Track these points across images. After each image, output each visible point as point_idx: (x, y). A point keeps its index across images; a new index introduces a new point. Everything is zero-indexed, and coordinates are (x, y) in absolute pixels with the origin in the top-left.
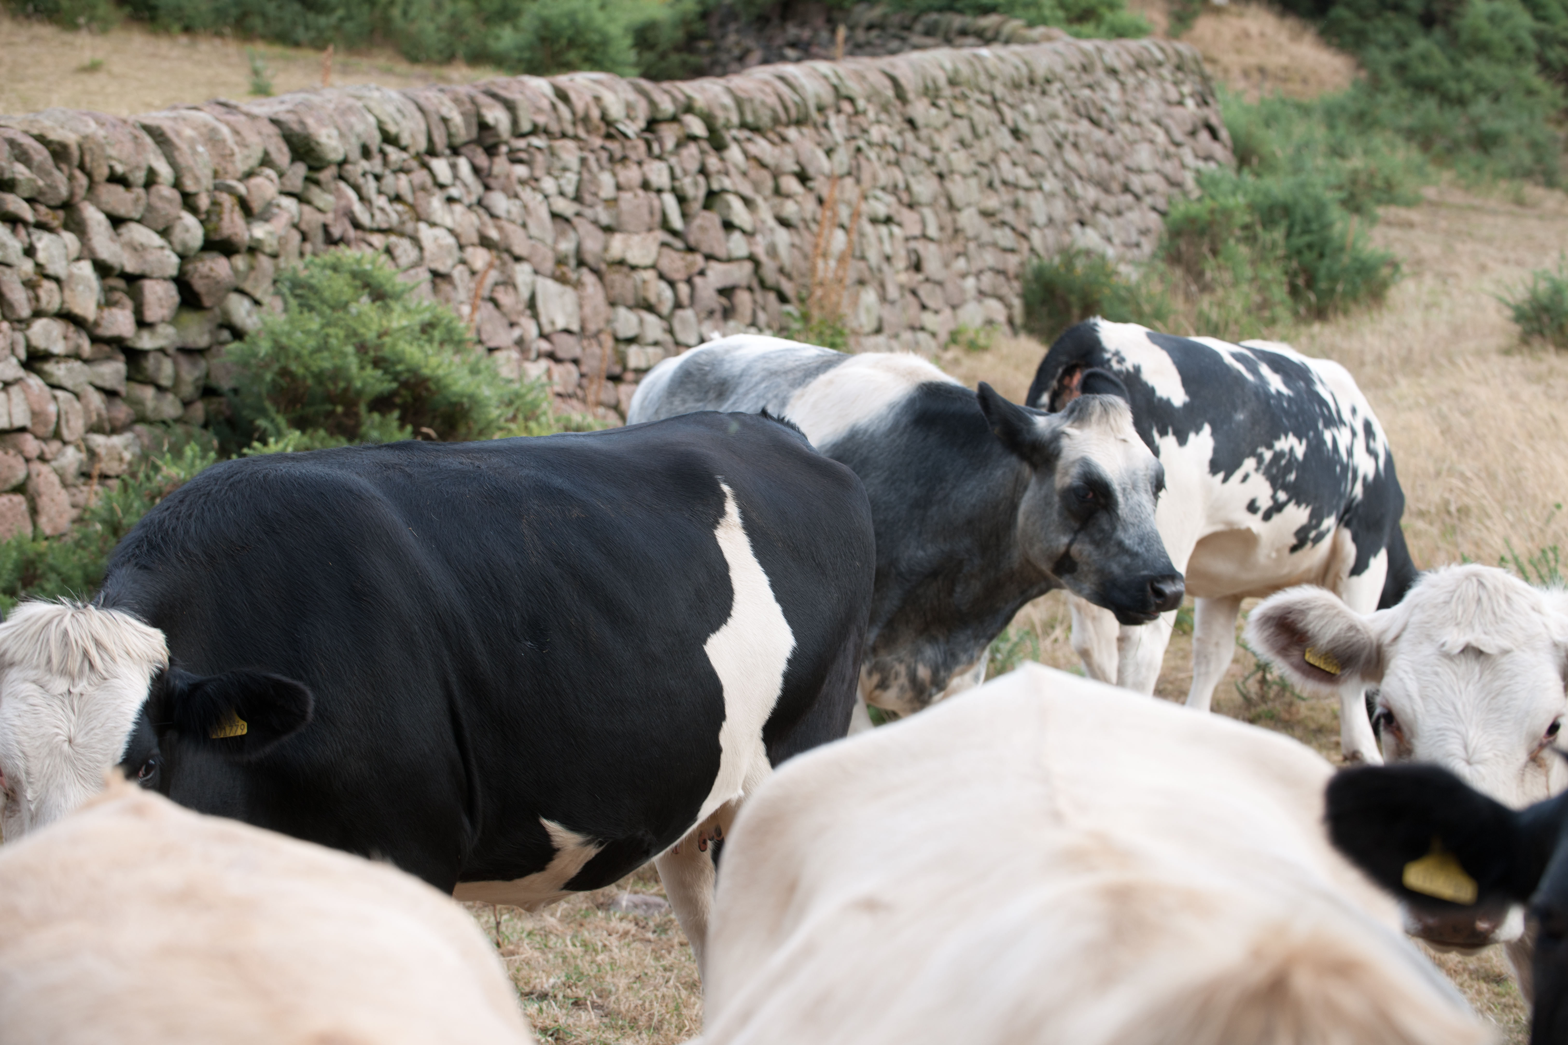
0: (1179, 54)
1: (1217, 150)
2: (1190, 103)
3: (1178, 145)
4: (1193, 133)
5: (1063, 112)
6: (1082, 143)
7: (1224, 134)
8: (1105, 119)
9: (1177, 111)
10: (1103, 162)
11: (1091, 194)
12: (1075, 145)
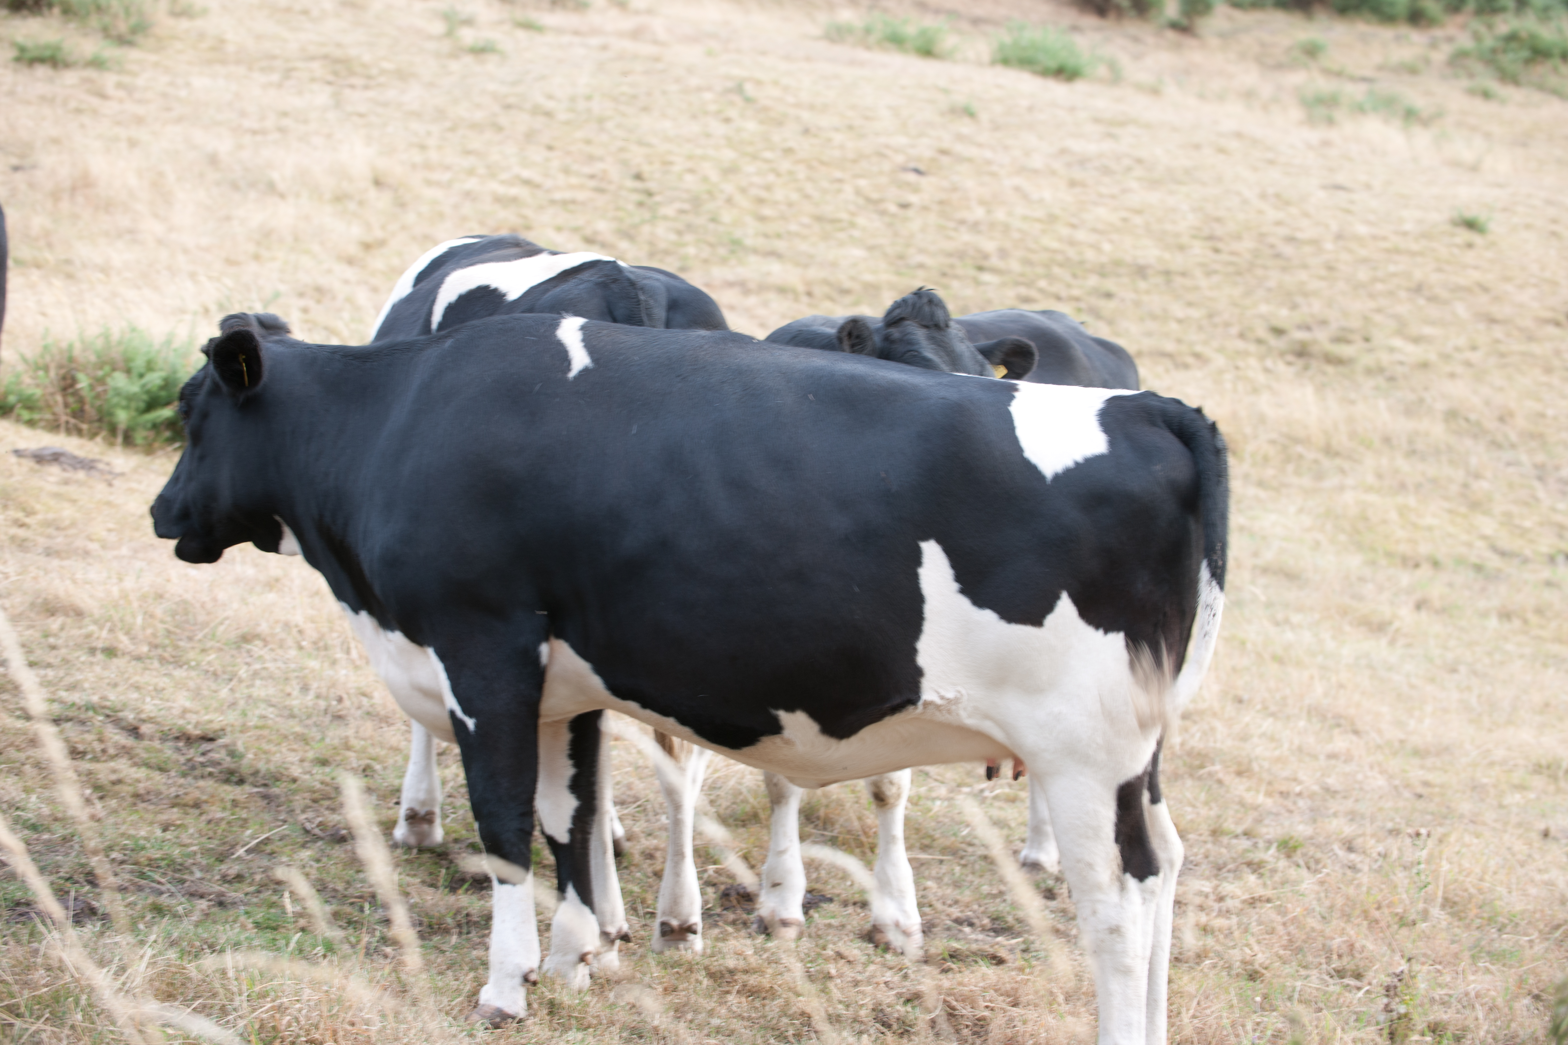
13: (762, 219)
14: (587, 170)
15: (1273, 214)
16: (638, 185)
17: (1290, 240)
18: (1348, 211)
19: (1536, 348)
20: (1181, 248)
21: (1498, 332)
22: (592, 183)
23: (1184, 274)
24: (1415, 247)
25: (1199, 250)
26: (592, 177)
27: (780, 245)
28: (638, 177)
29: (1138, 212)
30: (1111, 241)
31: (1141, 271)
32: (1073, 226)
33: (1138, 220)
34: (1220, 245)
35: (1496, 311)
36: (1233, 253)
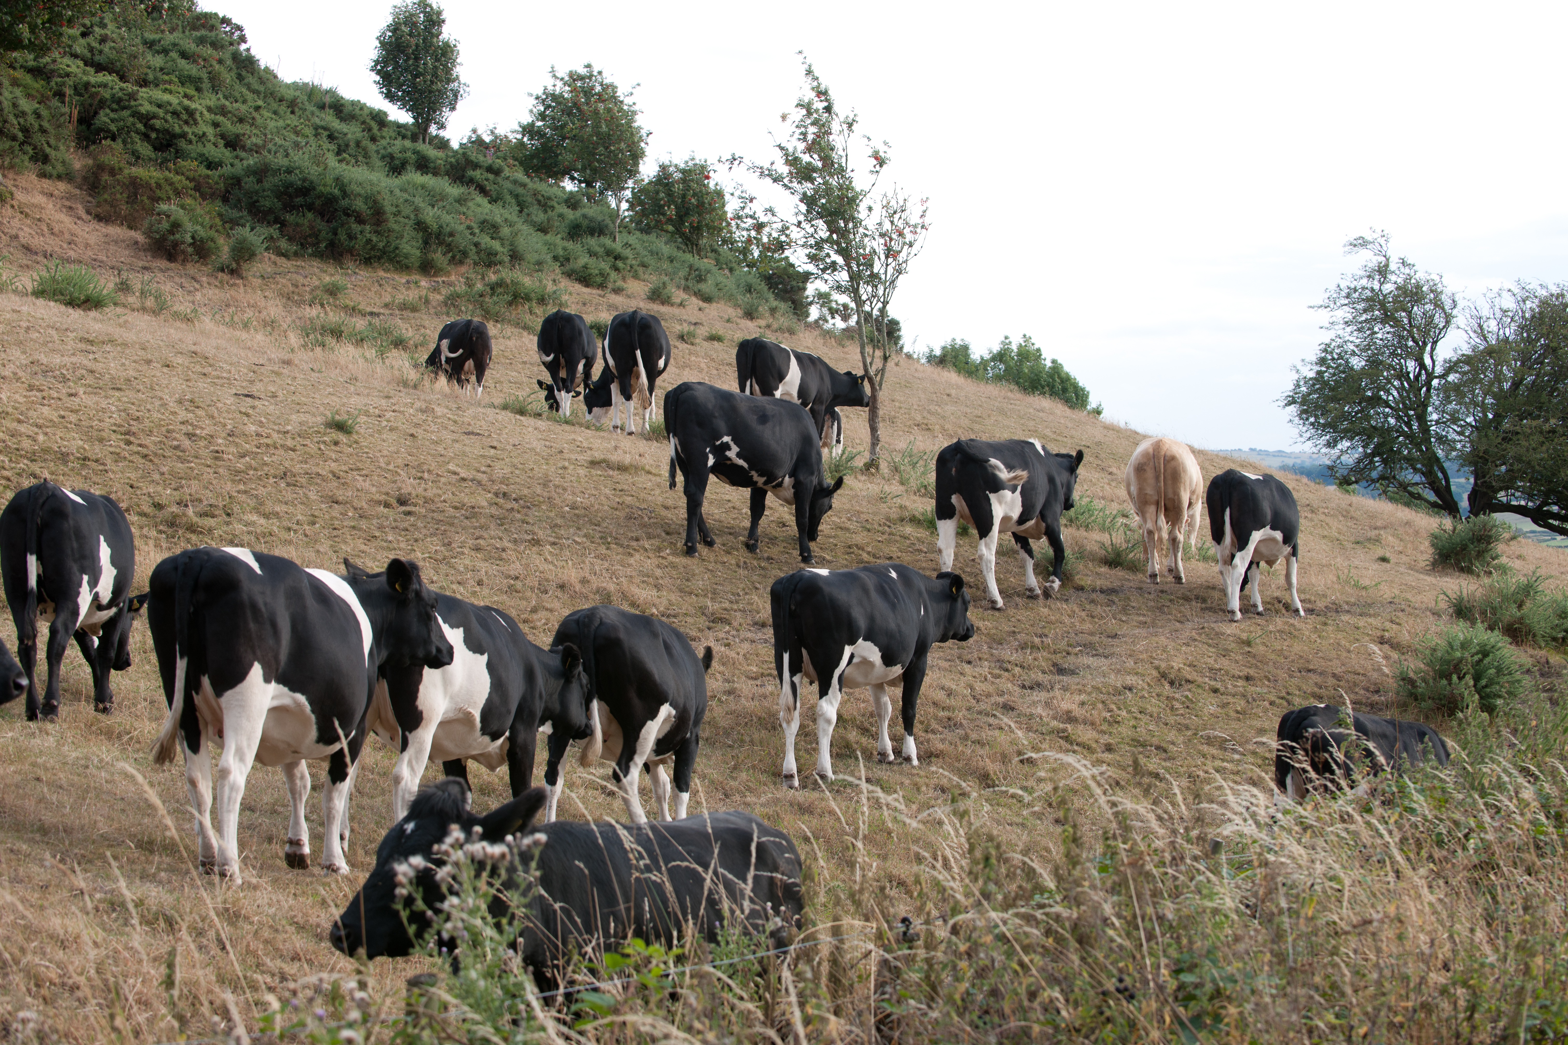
15: (183, 415)
17: (190, 436)
18: (247, 415)
19: (363, 524)
20: (101, 440)
21: (337, 510)
23: (97, 461)
24: (290, 443)
25: (115, 442)
29: (75, 412)
30: (46, 434)
31: (64, 457)
32: (19, 421)
33: (73, 418)
34: (132, 439)
35: (340, 494)
36: (140, 445)
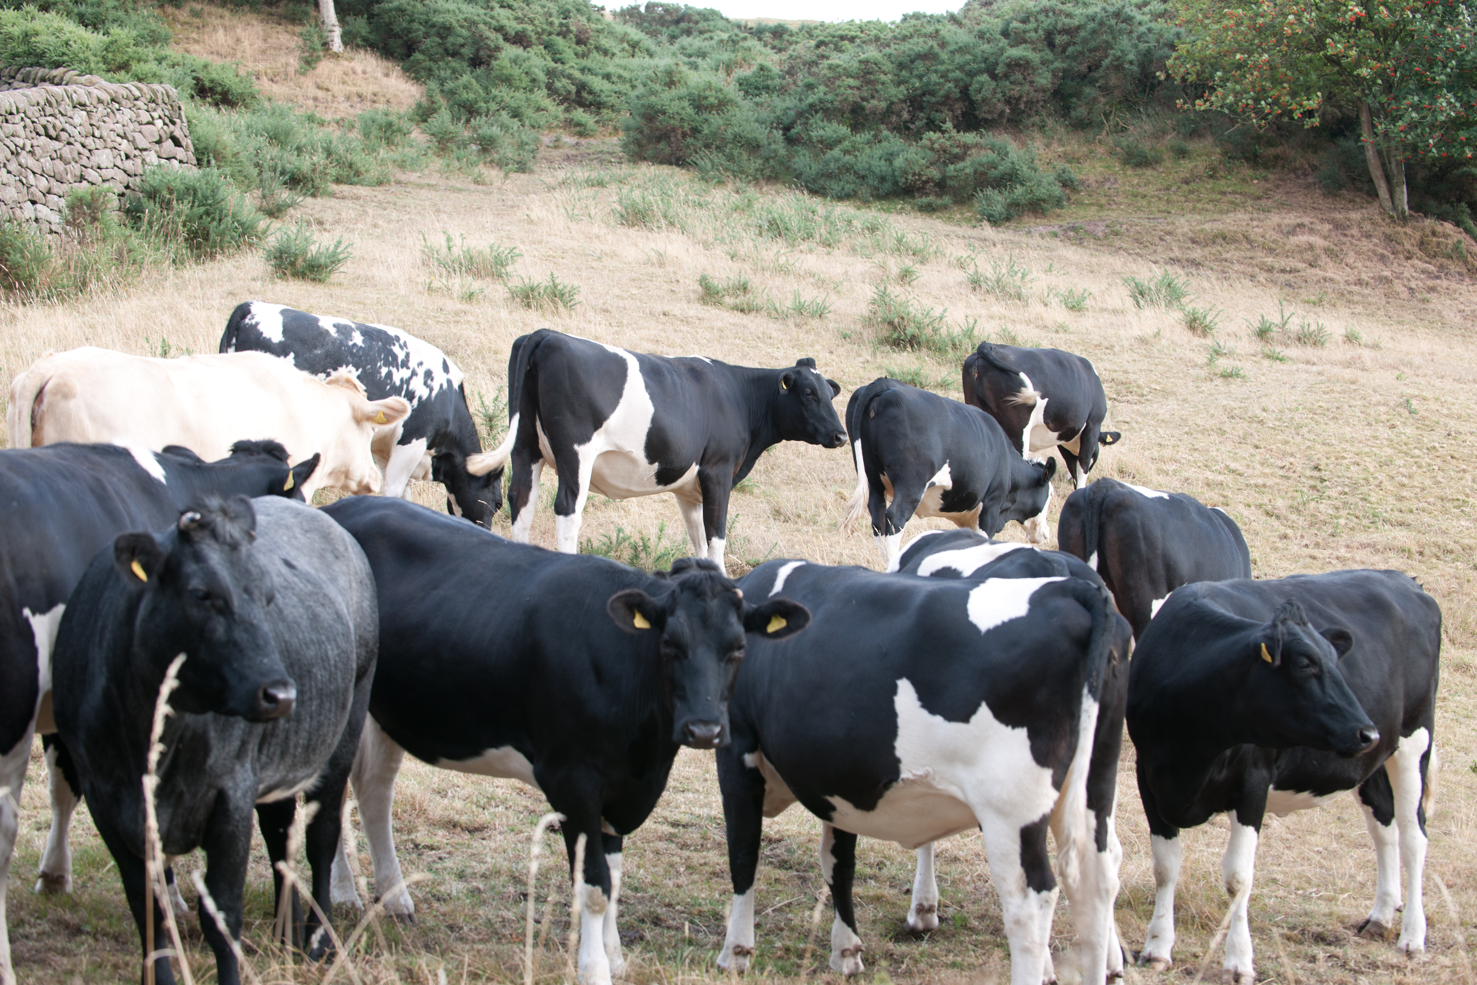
0: (154, 92)
1: (180, 153)
2: (159, 123)
3: (142, 150)
4: (159, 142)
5: (22, 132)
6: (38, 151)
7: (187, 142)
8: (64, 136)
9: (146, 129)
10: (58, 162)
11: (43, 183)
12: (32, 153)
13: (1401, 499)
14: (1280, 463)
16: (1316, 474)
22: (1281, 472)
26: (1283, 468)
27: (1409, 518)
28: (1317, 468)
